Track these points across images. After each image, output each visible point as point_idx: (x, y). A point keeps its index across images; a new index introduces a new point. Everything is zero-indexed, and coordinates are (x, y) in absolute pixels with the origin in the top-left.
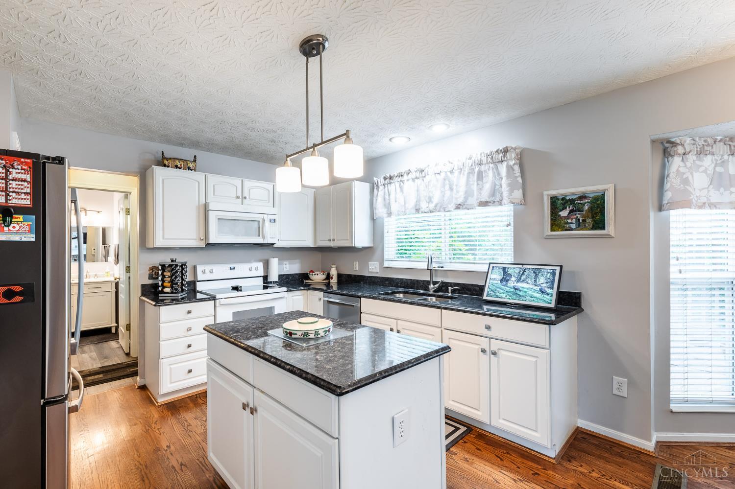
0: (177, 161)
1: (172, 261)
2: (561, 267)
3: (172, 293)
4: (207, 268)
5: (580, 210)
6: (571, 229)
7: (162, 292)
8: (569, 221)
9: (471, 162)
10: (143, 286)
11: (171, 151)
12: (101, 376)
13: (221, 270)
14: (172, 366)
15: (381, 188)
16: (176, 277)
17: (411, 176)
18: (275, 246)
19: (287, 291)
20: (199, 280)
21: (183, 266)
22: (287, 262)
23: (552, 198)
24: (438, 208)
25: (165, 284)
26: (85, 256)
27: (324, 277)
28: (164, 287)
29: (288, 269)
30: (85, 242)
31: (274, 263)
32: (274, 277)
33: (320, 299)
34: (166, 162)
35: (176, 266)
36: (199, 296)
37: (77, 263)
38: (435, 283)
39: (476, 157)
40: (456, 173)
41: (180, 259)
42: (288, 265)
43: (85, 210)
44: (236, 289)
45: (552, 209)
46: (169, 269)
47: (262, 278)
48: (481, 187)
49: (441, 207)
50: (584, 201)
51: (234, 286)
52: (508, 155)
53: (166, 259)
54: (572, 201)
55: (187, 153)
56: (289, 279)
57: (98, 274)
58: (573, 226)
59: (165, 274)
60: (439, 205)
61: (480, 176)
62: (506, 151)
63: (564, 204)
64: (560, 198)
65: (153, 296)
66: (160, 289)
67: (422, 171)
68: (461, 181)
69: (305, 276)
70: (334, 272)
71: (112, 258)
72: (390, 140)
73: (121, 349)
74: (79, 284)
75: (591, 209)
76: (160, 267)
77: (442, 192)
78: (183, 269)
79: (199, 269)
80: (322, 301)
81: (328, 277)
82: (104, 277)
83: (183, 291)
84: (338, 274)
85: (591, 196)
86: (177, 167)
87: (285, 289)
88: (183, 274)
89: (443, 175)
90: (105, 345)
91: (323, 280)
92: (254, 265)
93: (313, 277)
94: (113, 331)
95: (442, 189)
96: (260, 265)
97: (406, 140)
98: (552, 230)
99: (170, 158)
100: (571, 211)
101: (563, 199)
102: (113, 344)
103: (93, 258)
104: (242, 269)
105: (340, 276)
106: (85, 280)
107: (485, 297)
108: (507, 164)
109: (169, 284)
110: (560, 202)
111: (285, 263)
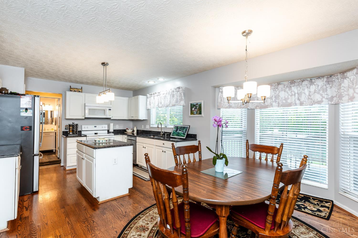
0: (75, 89)
1: (73, 123)
2: (190, 126)
3: (72, 134)
4: (86, 126)
5: (197, 108)
6: (195, 114)
7: (69, 134)
8: (194, 112)
9: (171, 91)
10: (63, 132)
11: (74, 85)
12: (49, 163)
13: (91, 127)
14: (71, 158)
15: (149, 98)
16: (74, 129)
17: (157, 94)
18: (111, 119)
19: (114, 135)
20: (82, 130)
21: (77, 125)
22: (118, 125)
23: (191, 104)
24: (163, 106)
25: (70, 131)
26: (44, 122)
27: (132, 131)
28: (70, 132)
29: (118, 128)
30: (44, 117)
31: (112, 125)
32: (111, 130)
33: (126, 138)
34: (71, 90)
35: (74, 125)
36: (82, 135)
37: (42, 124)
38: (162, 132)
39: (173, 89)
40: (168, 94)
41: (76, 122)
42: (118, 126)
43: (44, 104)
44: (96, 134)
45: (191, 107)
46: (71, 126)
47: (107, 131)
48: (173, 99)
49: (164, 106)
50: (197, 105)
51: (96, 133)
52: (180, 89)
53: (71, 122)
54: (195, 105)
55: (79, 86)
56: (118, 131)
57: (49, 129)
58: (195, 113)
59: (70, 128)
60: (163, 105)
61: (173, 96)
62: (179, 88)
63: (193, 106)
64: (192, 104)
65: (66, 135)
66: (68, 133)
67: (159, 93)
68: (169, 97)
69: (125, 131)
70: (135, 129)
71: (54, 123)
72: (148, 82)
73: (56, 157)
74: (42, 132)
75: (199, 108)
76: (69, 125)
77: (164, 101)
78: (76, 126)
79: (83, 126)
80: (126, 139)
81: (133, 131)
82: (51, 130)
83: (76, 134)
84: (137, 130)
85: (199, 104)
86: (75, 91)
87: (113, 134)
88: (76, 128)
89: (165, 94)
90: (51, 155)
91: (132, 132)
92: (104, 126)
93: (127, 131)
94: (54, 151)
95: (164, 100)
96: (106, 126)
97: (154, 82)
98: (191, 114)
99: (73, 88)
100: (195, 108)
101: (193, 104)
102: (54, 155)
103: (46, 123)
104: (99, 127)
105: (137, 131)
106: (43, 131)
107: (171, 136)
108: (180, 92)
109: (72, 131)
110: (192, 105)
111: (117, 125)
